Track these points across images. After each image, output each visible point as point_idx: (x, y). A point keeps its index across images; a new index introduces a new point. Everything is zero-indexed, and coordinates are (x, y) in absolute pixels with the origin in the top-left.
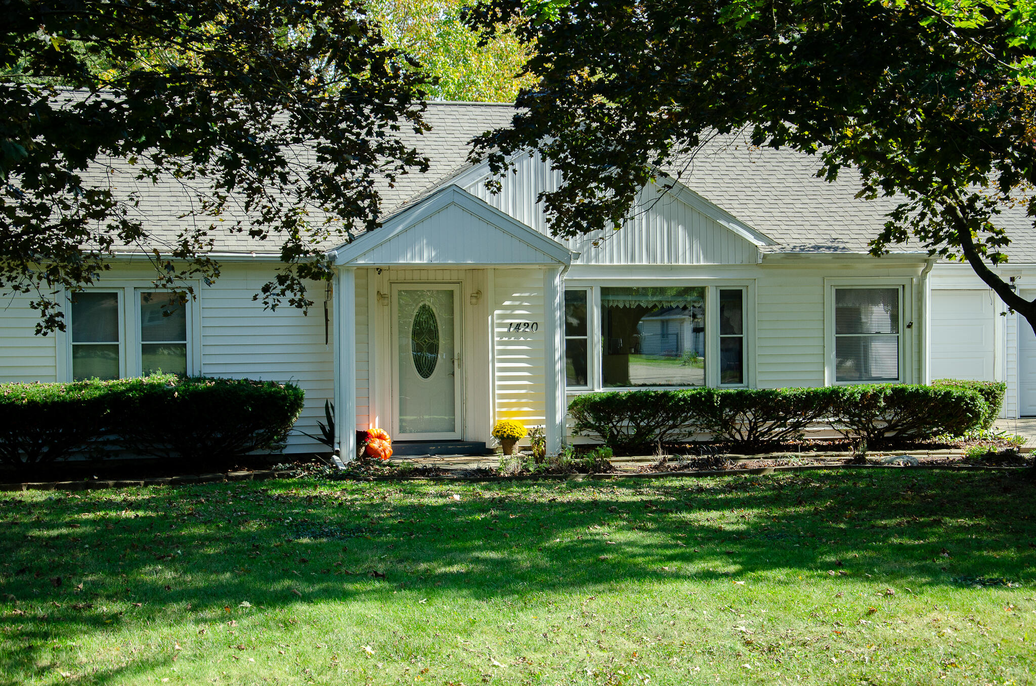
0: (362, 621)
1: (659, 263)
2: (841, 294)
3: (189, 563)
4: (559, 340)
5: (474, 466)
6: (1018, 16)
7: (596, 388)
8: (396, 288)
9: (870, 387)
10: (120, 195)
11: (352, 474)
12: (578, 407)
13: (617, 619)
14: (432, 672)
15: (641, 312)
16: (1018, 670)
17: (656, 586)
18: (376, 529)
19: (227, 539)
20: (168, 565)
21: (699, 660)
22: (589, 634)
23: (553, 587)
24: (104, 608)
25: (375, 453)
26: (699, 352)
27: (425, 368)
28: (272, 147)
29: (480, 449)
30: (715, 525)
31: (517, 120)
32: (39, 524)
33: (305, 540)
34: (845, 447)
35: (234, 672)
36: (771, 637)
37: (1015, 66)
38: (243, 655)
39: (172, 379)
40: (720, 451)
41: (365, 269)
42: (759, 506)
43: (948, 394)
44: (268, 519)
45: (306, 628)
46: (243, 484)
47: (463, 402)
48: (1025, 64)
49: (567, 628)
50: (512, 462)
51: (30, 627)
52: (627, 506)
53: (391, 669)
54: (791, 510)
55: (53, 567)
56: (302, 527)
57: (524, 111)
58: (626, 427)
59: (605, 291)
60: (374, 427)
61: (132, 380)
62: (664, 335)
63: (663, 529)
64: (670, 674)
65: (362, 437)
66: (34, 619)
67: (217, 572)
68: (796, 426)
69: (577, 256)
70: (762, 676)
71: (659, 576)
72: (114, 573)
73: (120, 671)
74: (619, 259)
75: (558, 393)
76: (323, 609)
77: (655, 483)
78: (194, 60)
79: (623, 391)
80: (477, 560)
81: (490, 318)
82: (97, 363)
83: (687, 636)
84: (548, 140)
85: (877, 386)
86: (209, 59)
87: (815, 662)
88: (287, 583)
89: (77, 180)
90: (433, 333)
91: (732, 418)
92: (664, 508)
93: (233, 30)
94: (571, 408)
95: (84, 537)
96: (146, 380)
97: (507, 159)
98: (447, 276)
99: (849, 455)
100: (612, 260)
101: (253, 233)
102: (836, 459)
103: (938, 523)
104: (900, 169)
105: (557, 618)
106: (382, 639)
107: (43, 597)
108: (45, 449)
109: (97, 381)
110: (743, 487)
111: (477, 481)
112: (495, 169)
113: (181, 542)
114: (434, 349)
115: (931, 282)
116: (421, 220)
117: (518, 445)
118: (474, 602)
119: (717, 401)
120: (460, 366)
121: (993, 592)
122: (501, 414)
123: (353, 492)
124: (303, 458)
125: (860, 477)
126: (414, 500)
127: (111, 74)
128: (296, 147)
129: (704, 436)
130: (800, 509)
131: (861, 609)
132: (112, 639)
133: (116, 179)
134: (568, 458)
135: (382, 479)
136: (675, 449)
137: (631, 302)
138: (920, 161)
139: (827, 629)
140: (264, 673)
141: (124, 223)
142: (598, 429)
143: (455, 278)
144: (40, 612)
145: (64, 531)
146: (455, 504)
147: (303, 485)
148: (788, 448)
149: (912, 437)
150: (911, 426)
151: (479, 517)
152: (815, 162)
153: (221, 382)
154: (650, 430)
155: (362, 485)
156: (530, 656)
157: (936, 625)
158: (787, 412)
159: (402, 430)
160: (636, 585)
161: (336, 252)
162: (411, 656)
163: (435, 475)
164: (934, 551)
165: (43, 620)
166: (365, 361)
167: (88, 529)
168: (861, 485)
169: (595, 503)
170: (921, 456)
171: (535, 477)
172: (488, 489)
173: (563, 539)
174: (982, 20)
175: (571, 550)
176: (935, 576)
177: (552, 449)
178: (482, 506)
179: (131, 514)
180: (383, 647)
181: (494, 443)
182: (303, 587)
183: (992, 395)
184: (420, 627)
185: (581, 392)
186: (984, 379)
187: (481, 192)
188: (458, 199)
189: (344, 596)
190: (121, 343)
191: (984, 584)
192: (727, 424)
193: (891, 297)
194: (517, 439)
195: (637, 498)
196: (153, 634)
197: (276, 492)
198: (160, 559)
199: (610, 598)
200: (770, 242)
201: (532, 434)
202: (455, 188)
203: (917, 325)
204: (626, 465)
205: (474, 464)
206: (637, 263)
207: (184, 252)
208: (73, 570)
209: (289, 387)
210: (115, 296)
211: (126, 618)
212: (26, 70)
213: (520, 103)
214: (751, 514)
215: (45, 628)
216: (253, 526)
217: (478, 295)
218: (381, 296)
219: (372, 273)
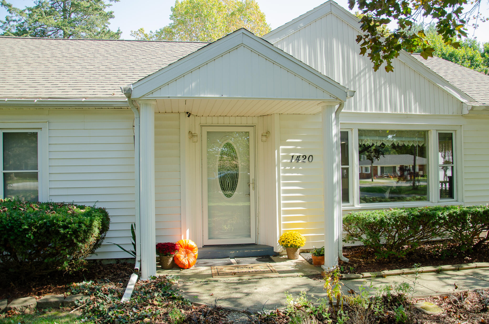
1: (399, 112)
7: (356, 204)
8: (205, 130)
29: (269, 252)
47: (257, 215)
59: (360, 132)
60: (185, 238)
74: (371, 109)
81: (276, 151)
98: (244, 121)
100: (366, 109)
120: (254, 188)
122: (286, 226)
143: (250, 122)
161: (132, 87)
188: (247, 41)
194: (299, 247)
200: (471, 100)
202: (243, 31)
206: (384, 112)
217: (267, 134)
218: (192, 135)
219: (184, 117)
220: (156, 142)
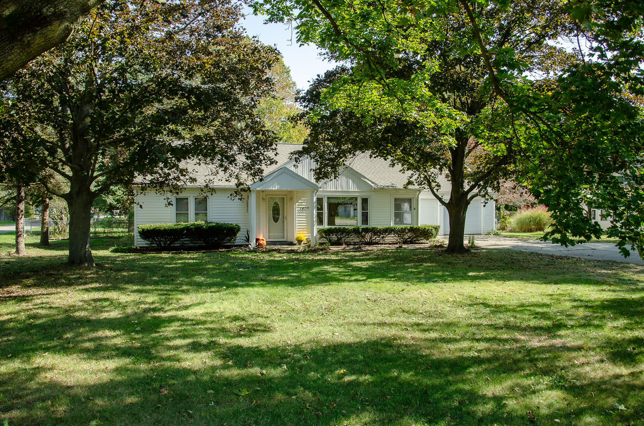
0: (258, 293)
1: (344, 190)
2: (396, 200)
3: (208, 276)
4: (315, 212)
5: (290, 249)
6: (442, 125)
7: (326, 226)
8: (268, 196)
9: (403, 226)
10: (190, 170)
11: (255, 251)
12: (320, 231)
13: (332, 293)
14: (278, 307)
15: (339, 204)
16: (442, 305)
17: (343, 283)
18: (262, 266)
19: (219, 269)
20: (203, 276)
21: (355, 304)
22: (323, 297)
23: (313, 284)
24: (185, 287)
25: (262, 245)
26: (355, 216)
27: (276, 220)
28: (233, 156)
29: (291, 244)
30: (360, 266)
31: (303, 148)
32: (167, 264)
33: (241, 270)
34: (397, 243)
35: (222, 307)
36: (375, 298)
37: (442, 138)
38: (224, 302)
39: (203, 222)
40: (361, 244)
41: (259, 191)
42: (372, 260)
43: (425, 228)
44: (230, 263)
45: (242, 295)
46: (223, 253)
47: (287, 230)
48: (445, 138)
49: (317, 295)
50: (301, 248)
51: (165, 292)
52: (334, 260)
53: (266, 306)
54: (381, 261)
55: (171, 276)
56: (240, 266)
57: (306, 146)
58: (334, 237)
59: (328, 198)
60: (261, 237)
61: (192, 223)
62: (345, 211)
63: (345, 267)
64: (347, 308)
65: (257, 240)
66: (166, 290)
67: (216, 278)
68: (383, 237)
69: (320, 188)
70: (372, 308)
71: (344, 281)
72: (187, 278)
73: (190, 306)
74: (333, 189)
75: (315, 227)
76: (247, 289)
77: (343, 254)
78: (211, 131)
79: (333, 227)
80: (291, 276)
81: (295, 206)
82: (182, 218)
83: (351, 298)
84: (312, 154)
85: (405, 226)
86: (215, 131)
87: (387, 304)
88: (236, 282)
89: (178, 166)
90: (278, 210)
91: (365, 235)
92: (346, 261)
93: (222, 124)
94: (318, 232)
95: (179, 267)
96: (196, 223)
97: (300, 159)
99: (397, 246)
100: (330, 189)
101: (227, 181)
102: (393, 247)
103: (422, 265)
104: (412, 165)
105: (314, 292)
106: (263, 298)
107: (168, 284)
108: (168, 242)
109: (182, 223)
110: (368, 255)
111: (291, 253)
112: (296, 161)
113: (206, 269)
114: (278, 214)
115: (420, 197)
116: (275, 177)
117: (303, 242)
118: (290, 288)
119: (361, 230)
120: (286, 219)
121: (436, 284)
122: (298, 234)
123: (255, 256)
124: (240, 246)
125: (400, 252)
126: (272, 258)
127: (188, 136)
128: (239, 156)
129: (357, 240)
130: (384, 261)
131: (400, 289)
132: (187, 296)
133: (189, 165)
134: (317, 246)
135: (263, 252)
136: (348, 244)
137: (336, 201)
138: (418, 162)
139: (391, 295)
140: (230, 307)
141: (191, 178)
142: (326, 238)
143: (285, 194)
144: (168, 288)
145: (174, 266)
146: (284, 259)
147: (240, 253)
148: (380, 244)
149: (415, 241)
150: (415, 237)
151: (292, 263)
152: (389, 161)
153: (217, 224)
154: (341, 238)
155: (257, 254)
156: (306, 303)
157: (420, 293)
158: (380, 233)
159: (269, 238)
160: (336, 283)
161: (250, 186)
162: (272, 303)
163: (279, 251)
164: (420, 273)
165: (169, 290)
166: (258, 218)
167: (180, 265)
168: (401, 254)
169: (325, 260)
170: (417, 246)
171: (308, 252)
172: (293, 255)
173: (315, 270)
174: (433, 125)
175: (318, 273)
176: (420, 280)
177: (312, 244)
178: (293, 260)
179: (192, 261)
180: (264, 300)
181: (296, 242)
182: (241, 283)
183: (437, 229)
184: (274, 295)
185: (321, 227)
186: (435, 224)
187: (293, 169)
188: (286, 171)
189: (252, 286)
190: (189, 212)
191: (433, 282)
192: (363, 237)
193: (409, 201)
195: (337, 258)
196: (198, 295)
197: (233, 256)
198: (200, 274)
199: (330, 287)
200: (375, 184)
201: (307, 239)
202: (285, 168)
203: (417, 209)
204: (334, 248)
205: (290, 248)
206: (338, 190)
207: (207, 186)
208: (176, 276)
209: (236, 225)
210: (188, 198)
211: (191, 291)
212: (165, 135)
213: (304, 143)
214: (370, 263)
215: (169, 293)
216: (226, 265)
217: (291, 199)
218: (263, 199)
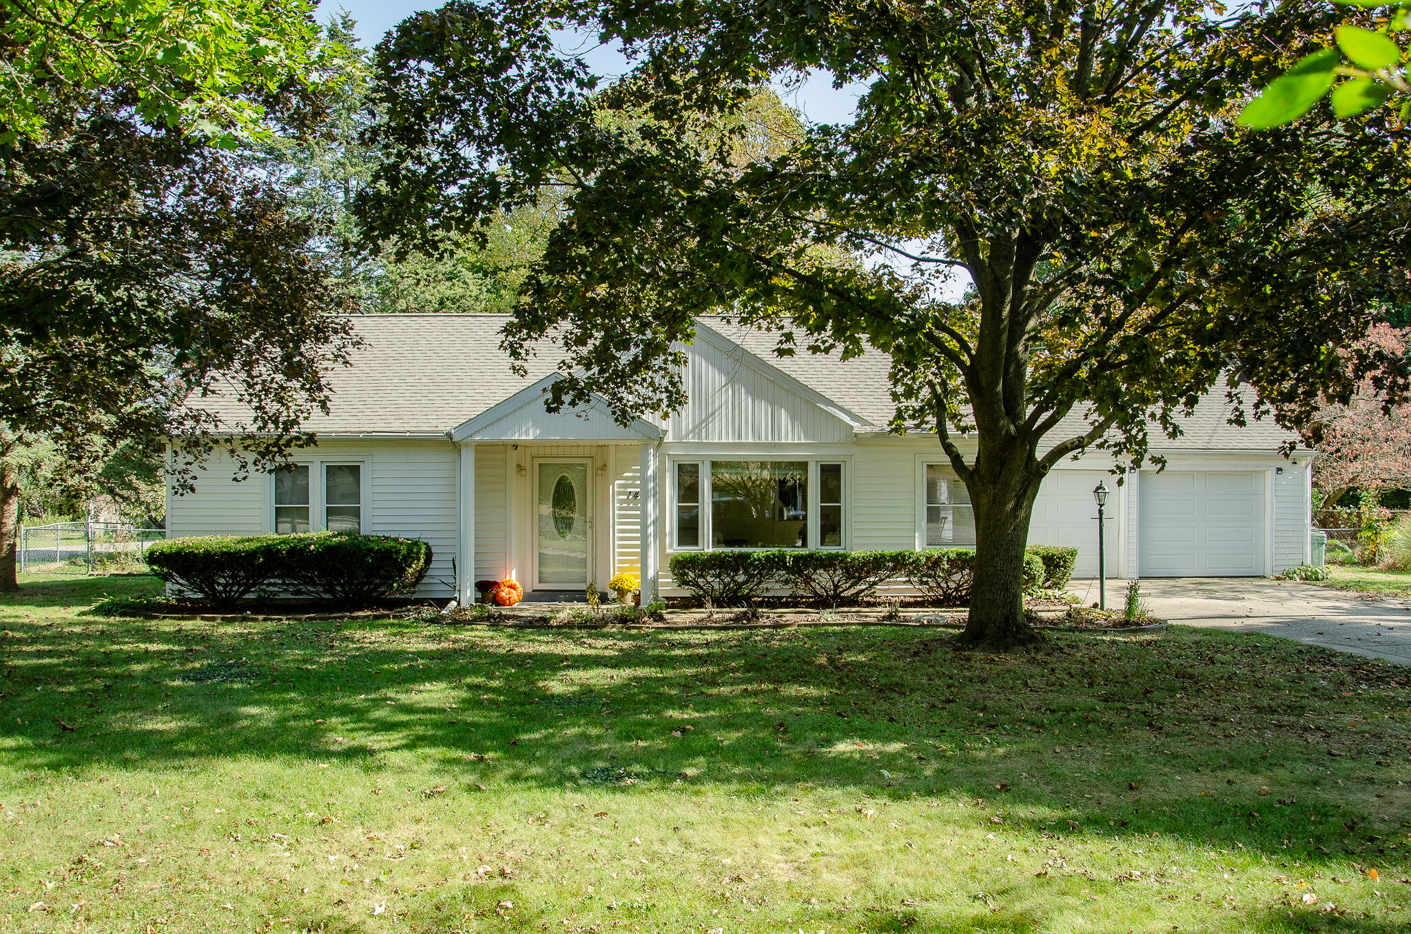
1: (764, 441)
2: (932, 469)
4: (652, 507)
7: (707, 548)
8: (537, 461)
27: (563, 527)
41: (485, 444)
47: (594, 558)
59: (714, 465)
65: (492, 585)
74: (727, 437)
75: (651, 553)
81: (611, 486)
85: (941, 550)
98: (581, 452)
100: (720, 438)
117: (629, 596)
120: (592, 528)
122: (619, 569)
142: (695, 584)
143: (587, 453)
148: (862, 604)
158: (867, 571)
159: (542, 580)
161: (453, 430)
166: (503, 522)
177: (644, 599)
181: (614, 594)
183: (1063, 560)
185: (690, 550)
190: (310, 505)
200: (865, 422)
206: (743, 441)
210: (306, 468)
217: (604, 467)
218: (520, 468)
219: (510, 449)
220: (476, 476)
